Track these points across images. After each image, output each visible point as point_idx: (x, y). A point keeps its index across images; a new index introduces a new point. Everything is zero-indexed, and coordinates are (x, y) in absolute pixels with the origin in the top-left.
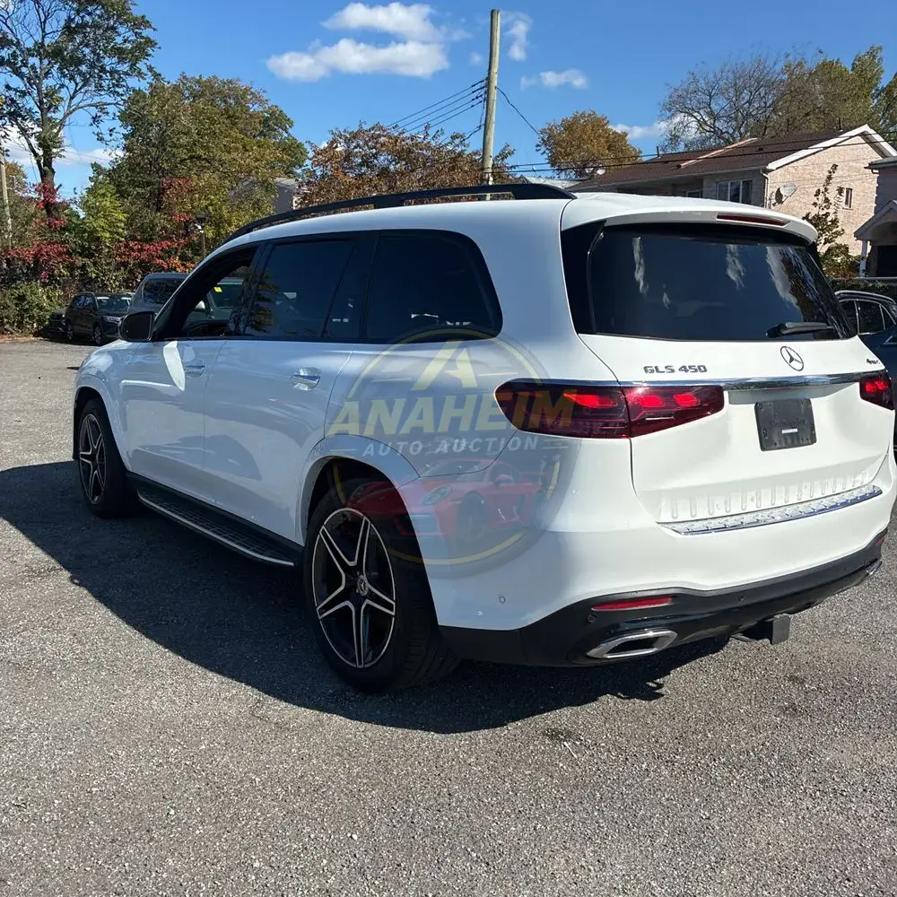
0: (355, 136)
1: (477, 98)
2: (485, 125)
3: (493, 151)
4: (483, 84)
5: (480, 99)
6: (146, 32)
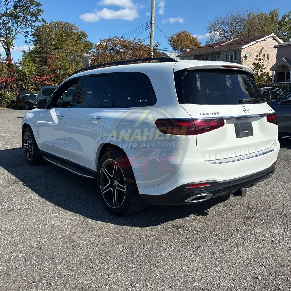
0: (108, 40)
1: (148, 27)
2: (151, 36)
3: (153, 44)
4: (150, 22)
5: (149, 27)
6: (40, 8)
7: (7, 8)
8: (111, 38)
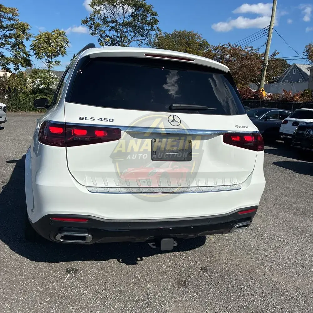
0: (217, 48)
1: (265, 33)
2: (267, 43)
3: (269, 53)
4: (268, 28)
5: (266, 33)
6: (156, 17)
7: (124, 17)
8: (220, 45)
